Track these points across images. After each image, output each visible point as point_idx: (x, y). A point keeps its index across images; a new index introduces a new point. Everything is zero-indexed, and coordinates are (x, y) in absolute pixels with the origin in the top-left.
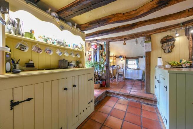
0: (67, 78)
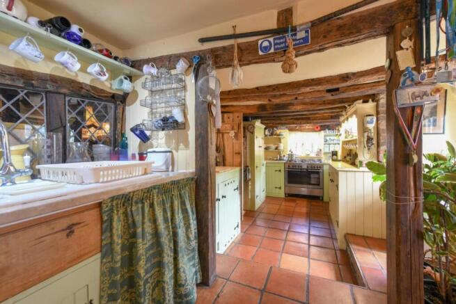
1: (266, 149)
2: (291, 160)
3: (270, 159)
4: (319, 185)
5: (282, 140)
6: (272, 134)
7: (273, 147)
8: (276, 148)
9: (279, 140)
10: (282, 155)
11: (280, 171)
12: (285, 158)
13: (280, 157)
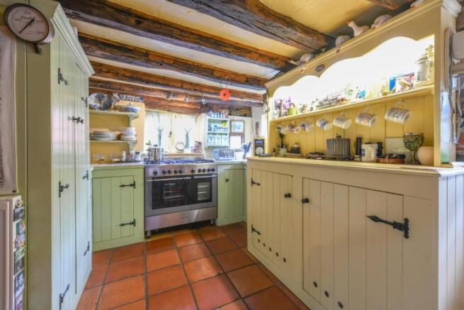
0: (292, 176)
1: (94, 137)
2: (156, 161)
3: (101, 161)
4: (210, 200)
5: (133, 122)
6: (107, 107)
7: (111, 135)
8: (119, 138)
9: (126, 121)
10: (133, 152)
11: (133, 185)
12: (139, 158)
13: (128, 154)
